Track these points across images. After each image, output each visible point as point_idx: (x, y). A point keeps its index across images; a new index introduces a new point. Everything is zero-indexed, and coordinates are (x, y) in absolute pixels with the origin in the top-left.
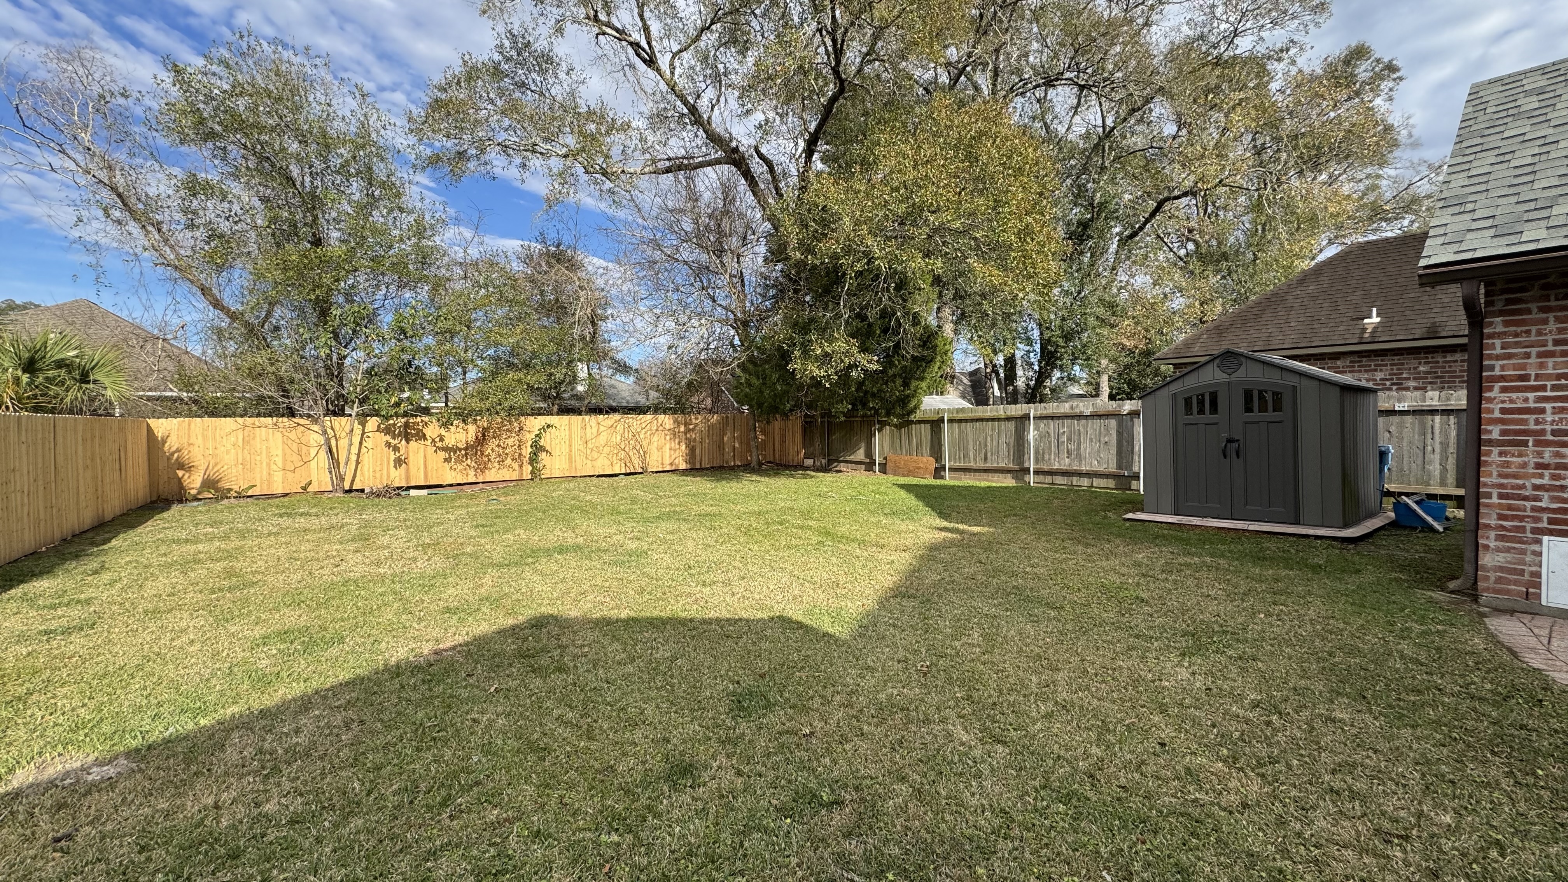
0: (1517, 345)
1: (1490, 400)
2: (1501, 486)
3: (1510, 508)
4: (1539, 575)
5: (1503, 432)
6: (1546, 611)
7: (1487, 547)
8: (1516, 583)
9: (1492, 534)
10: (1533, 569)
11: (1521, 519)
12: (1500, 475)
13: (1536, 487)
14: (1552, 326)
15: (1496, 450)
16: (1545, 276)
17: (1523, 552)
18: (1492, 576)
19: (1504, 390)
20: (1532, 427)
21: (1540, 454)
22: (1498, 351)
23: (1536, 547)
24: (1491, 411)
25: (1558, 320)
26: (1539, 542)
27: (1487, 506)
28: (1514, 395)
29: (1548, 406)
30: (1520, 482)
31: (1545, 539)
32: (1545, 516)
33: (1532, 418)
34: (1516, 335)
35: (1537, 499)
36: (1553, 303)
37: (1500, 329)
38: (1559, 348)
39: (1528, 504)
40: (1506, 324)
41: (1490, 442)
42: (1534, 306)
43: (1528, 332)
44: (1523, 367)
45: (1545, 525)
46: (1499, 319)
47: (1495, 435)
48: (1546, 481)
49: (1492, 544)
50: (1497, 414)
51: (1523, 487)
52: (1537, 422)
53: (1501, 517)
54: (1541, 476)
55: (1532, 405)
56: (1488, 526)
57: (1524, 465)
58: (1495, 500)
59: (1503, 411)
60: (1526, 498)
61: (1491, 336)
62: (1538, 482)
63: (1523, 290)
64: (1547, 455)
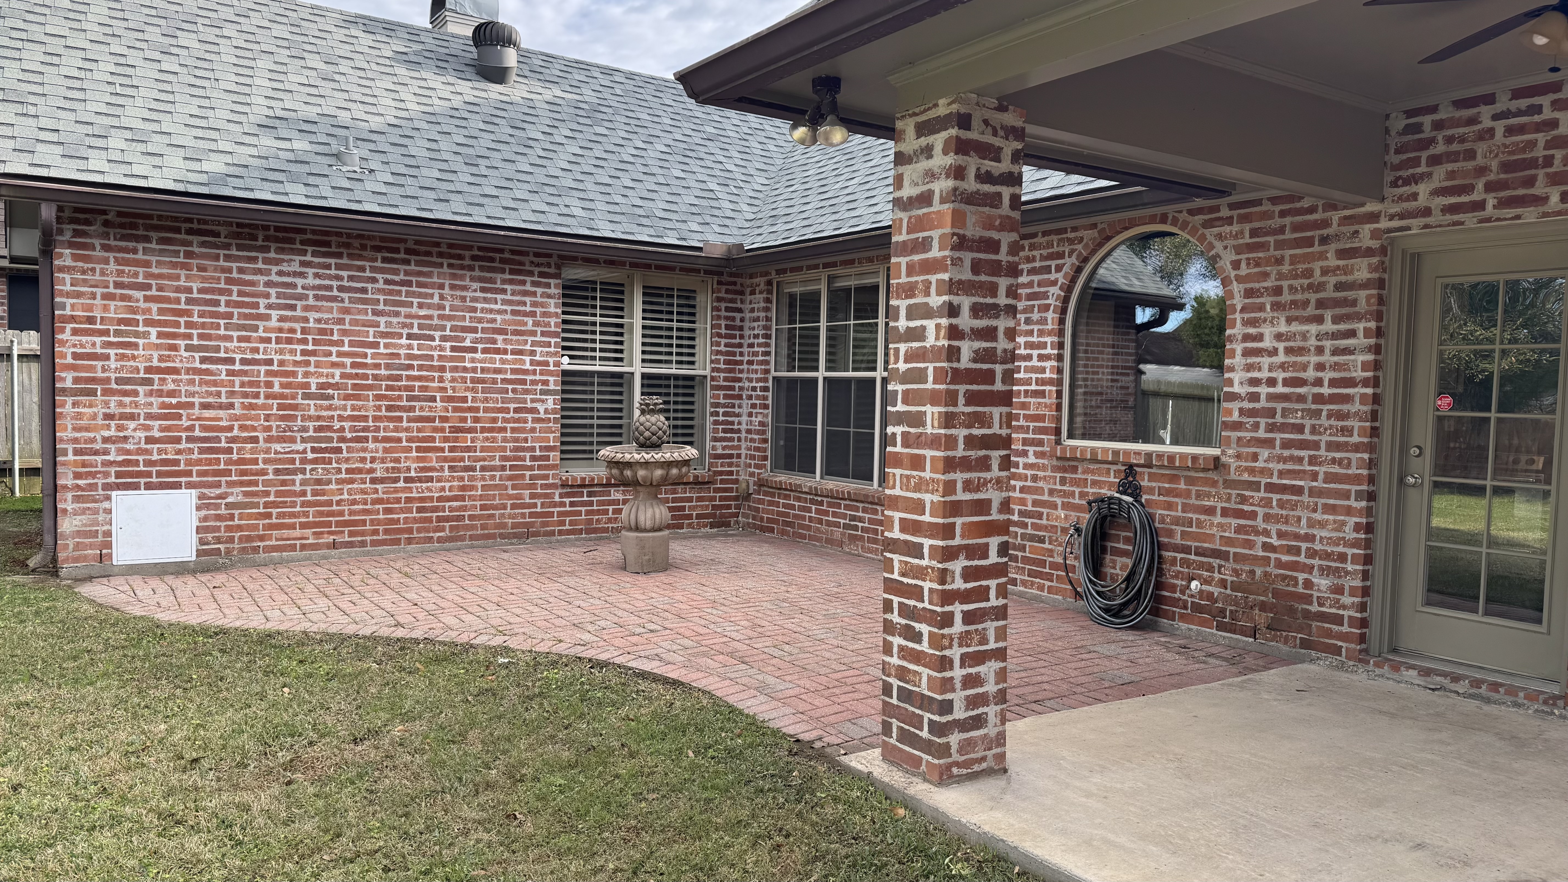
0: (85, 282)
1: (63, 343)
2: (76, 440)
3: (84, 464)
4: (108, 534)
5: (76, 380)
6: (116, 570)
7: (65, 511)
8: (91, 546)
9: (69, 496)
10: (106, 528)
11: (93, 475)
12: (75, 429)
13: (106, 440)
14: (112, 266)
15: (70, 400)
16: (104, 212)
17: (96, 512)
18: (71, 543)
19: (75, 332)
20: (100, 374)
21: (107, 404)
22: (68, 288)
23: (106, 505)
24: (64, 356)
25: (118, 261)
26: (108, 498)
27: (64, 464)
28: (84, 339)
29: (112, 352)
30: (92, 435)
31: (114, 494)
32: (113, 470)
33: (99, 364)
34: (84, 272)
35: (106, 452)
36: (112, 243)
37: (69, 262)
38: (119, 291)
39: (99, 458)
40: (76, 258)
41: (64, 390)
42: (97, 242)
43: (93, 270)
44: (90, 308)
45: (112, 479)
46: (68, 251)
47: (69, 384)
48: (112, 432)
49: (70, 507)
50: (69, 360)
51: (93, 440)
52: (104, 370)
53: (77, 476)
54: (108, 427)
55: (99, 350)
56: (65, 487)
57: (94, 417)
58: (71, 457)
59: (75, 356)
60: (96, 453)
61: (61, 269)
62: (106, 434)
63: (88, 222)
64: (112, 405)
